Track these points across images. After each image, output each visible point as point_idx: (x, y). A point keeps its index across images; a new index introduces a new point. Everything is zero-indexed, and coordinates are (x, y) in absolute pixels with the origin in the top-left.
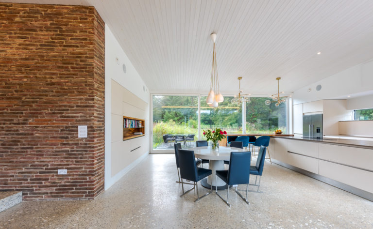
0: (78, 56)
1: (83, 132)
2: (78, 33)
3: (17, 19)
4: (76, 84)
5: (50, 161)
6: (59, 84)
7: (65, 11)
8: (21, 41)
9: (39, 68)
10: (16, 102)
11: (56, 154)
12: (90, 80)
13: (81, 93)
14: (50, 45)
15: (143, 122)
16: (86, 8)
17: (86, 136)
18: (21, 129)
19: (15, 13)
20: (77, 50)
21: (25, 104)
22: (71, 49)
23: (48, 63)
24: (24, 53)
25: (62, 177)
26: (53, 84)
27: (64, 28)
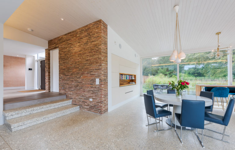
0: (95, 45)
1: (97, 81)
2: (96, 34)
3: (78, 35)
4: (95, 59)
5: (88, 95)
6: (90, 60)
7: (91, 26)
8: (78, 44)
9: (84, 54)
10: (77, 69)
11: (89, 91)
12: (100, 56)
13: (97, 63)
14: (86, 43)
15: (135, 76)
16: (98, 21)
17: (99, 84)
18: (80, 80)
20: (95, 43)
21: (80, 70)
22: (93, 43)
23: (86, 51)
24: (80, 49)
25: (91, 102)
26: (88, 60)
27: (91, 34)
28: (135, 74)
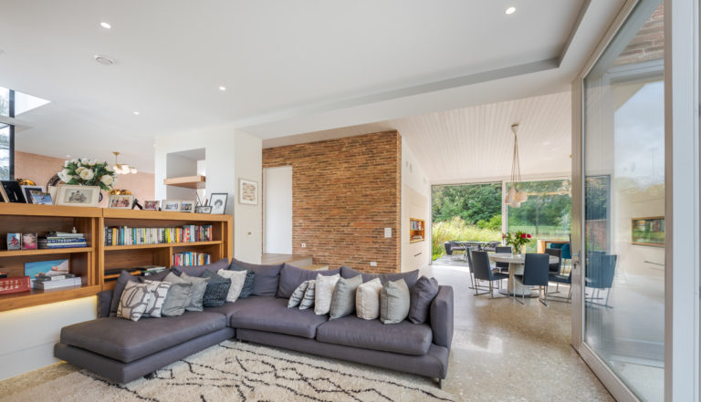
0: (384, 172)
1: (388, 233)
2: (385, 154)
3: (344, 149)
4: (383, 194)
5: (365, 255)
6: (372, 195)
7: (376, 137)
8: (346, 165)
9: (358, 184)
10: (343, 210)
11: (368, 250)
12: (393, 190)
13: (387, 201)
14: (365, 166)
15: (423, 223)
16: (391, 132)
17: (390, 236)
18: (347, 230)
19: (342, 145)
20: (384, 167)
21: (349, 211)
22: (379, 167)
23: (364, 180)
24: (348, 174)
25: (373, 268)
26: (367, 195)
27: (375, 151)
28: (421, 218)
